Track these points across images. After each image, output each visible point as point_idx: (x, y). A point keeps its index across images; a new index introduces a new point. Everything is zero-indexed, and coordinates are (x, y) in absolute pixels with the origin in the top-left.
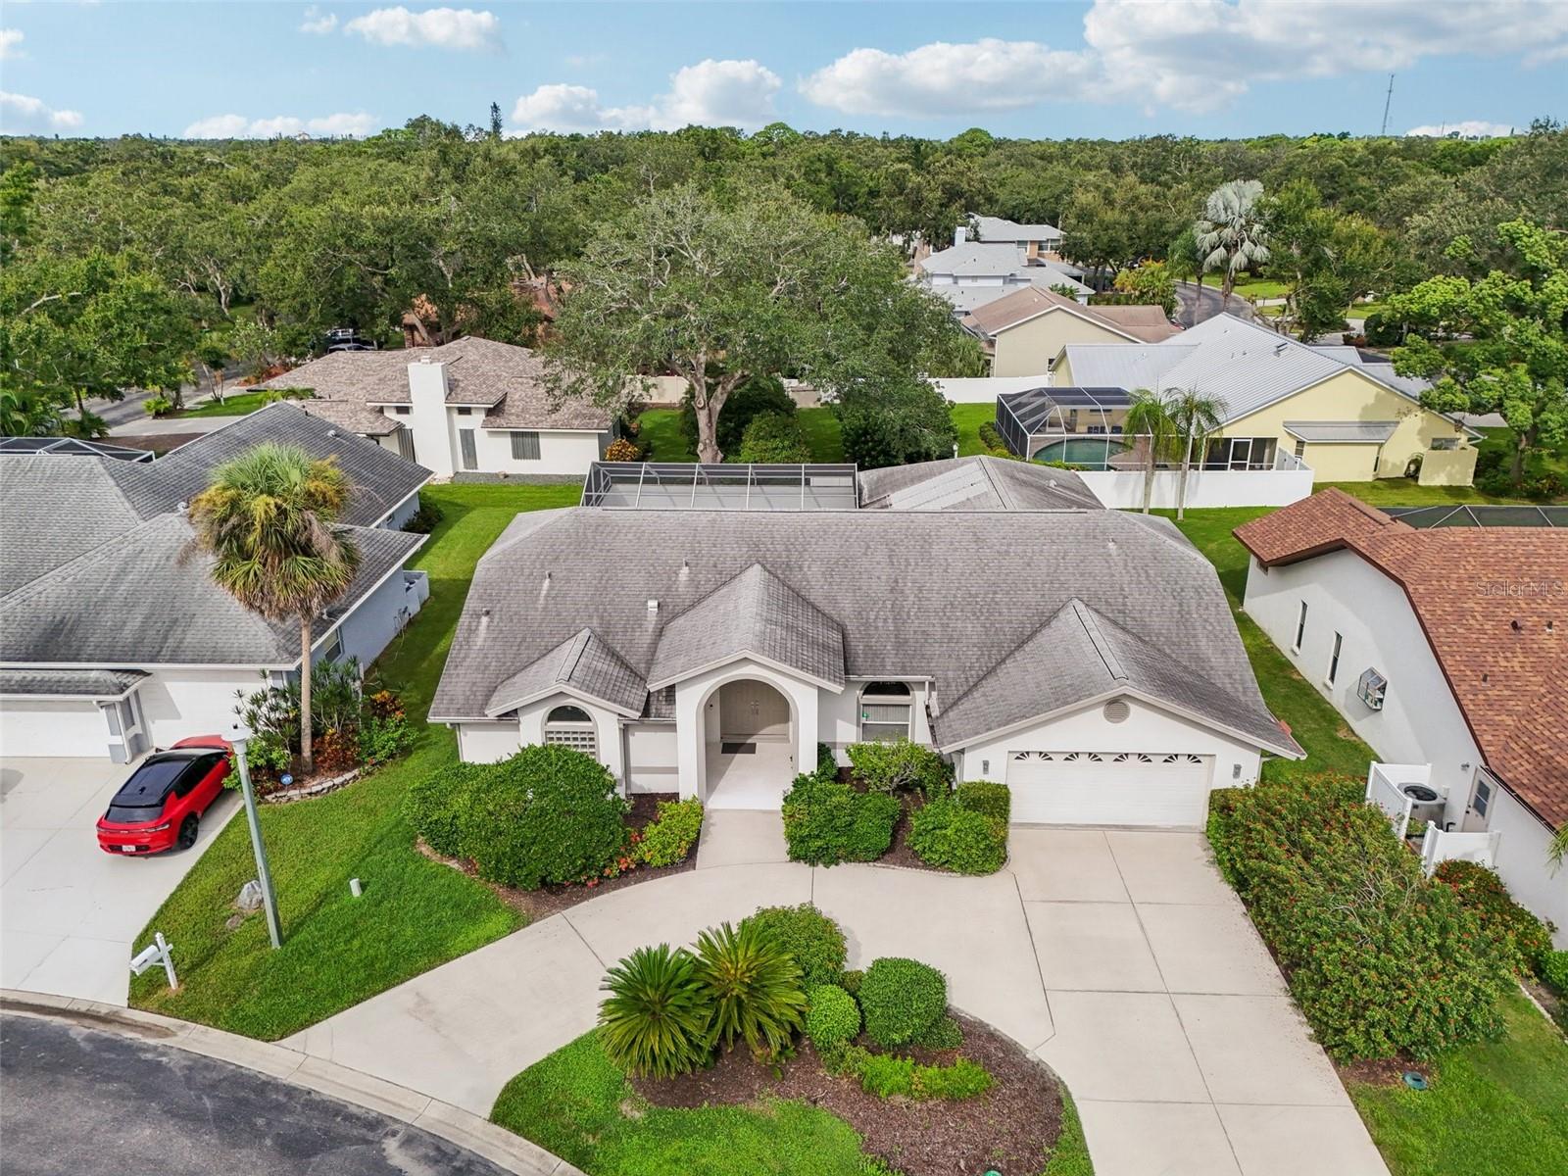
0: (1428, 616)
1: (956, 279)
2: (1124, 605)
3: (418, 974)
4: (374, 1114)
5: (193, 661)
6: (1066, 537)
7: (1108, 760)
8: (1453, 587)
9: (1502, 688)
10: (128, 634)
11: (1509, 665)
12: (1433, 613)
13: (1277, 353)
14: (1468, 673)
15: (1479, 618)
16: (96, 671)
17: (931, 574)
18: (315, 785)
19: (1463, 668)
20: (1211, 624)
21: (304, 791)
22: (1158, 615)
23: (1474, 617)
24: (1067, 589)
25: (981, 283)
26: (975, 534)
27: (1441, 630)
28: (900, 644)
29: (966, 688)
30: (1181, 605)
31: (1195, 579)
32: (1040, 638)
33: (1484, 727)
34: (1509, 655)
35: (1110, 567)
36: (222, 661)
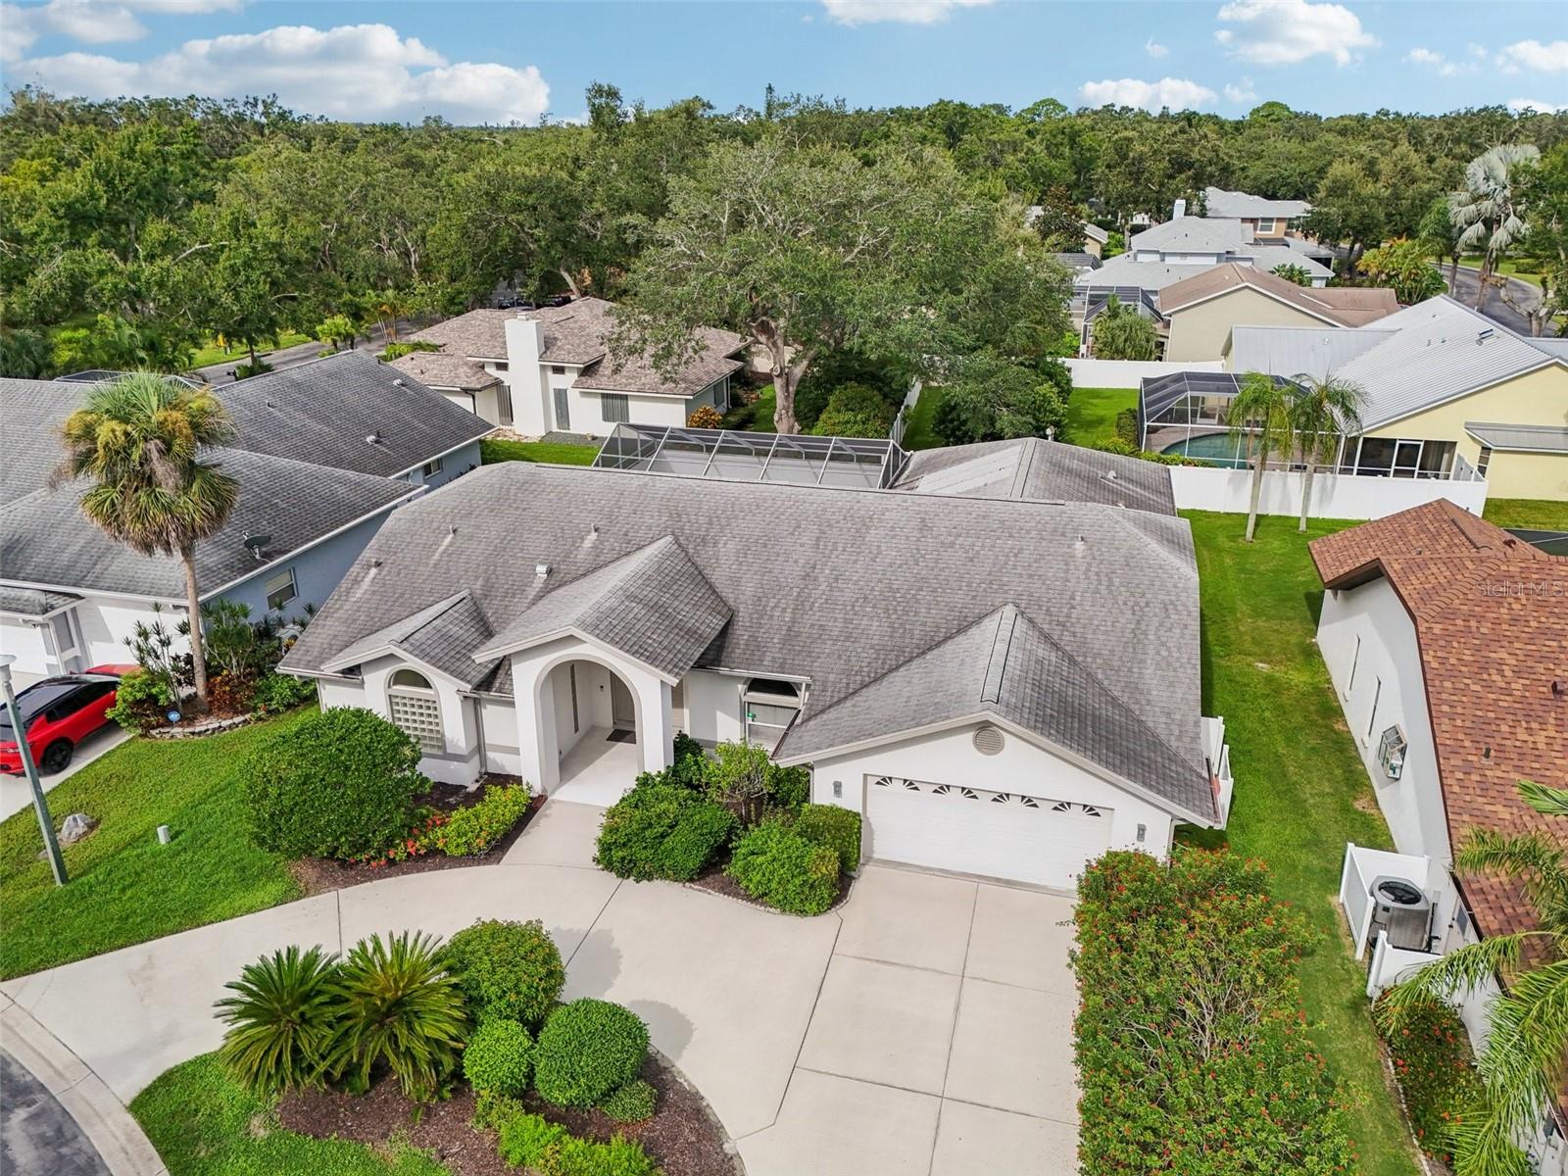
0: (1435, 665)
1: (1163, 255)
2: (1068, 616)
3: (163, 936)
4: (28, 1078)
5: (108, 589)
6: (1028, 532)
7: (985, 800)
8: (1483, 630)
9: (1510, 768)
10: (65, 558)
11: (1531, 739)
12: (1443, 661)
13: (1480, 342)
14: (1467, 744)
15: (1508, 673)
16: (30, 591)
17: (855, 562)
18: (204, 724)
19: (1461, 736)
20: (1168, 649)
21: (191, 730)
22: (1106, 633)
23: (1501, 672)
24: (1006, 592)
25: (1190, 261)
26: (923, 520)
27: (1448, 684)
28: (790, 636)
29: (842, 695)
30: (1138, 622)
31: (1168, 593)
32: (949, 646)
33: (1466, 817)
34: (1534, 725)
35: (1067, 571)
36: (133, 592)
